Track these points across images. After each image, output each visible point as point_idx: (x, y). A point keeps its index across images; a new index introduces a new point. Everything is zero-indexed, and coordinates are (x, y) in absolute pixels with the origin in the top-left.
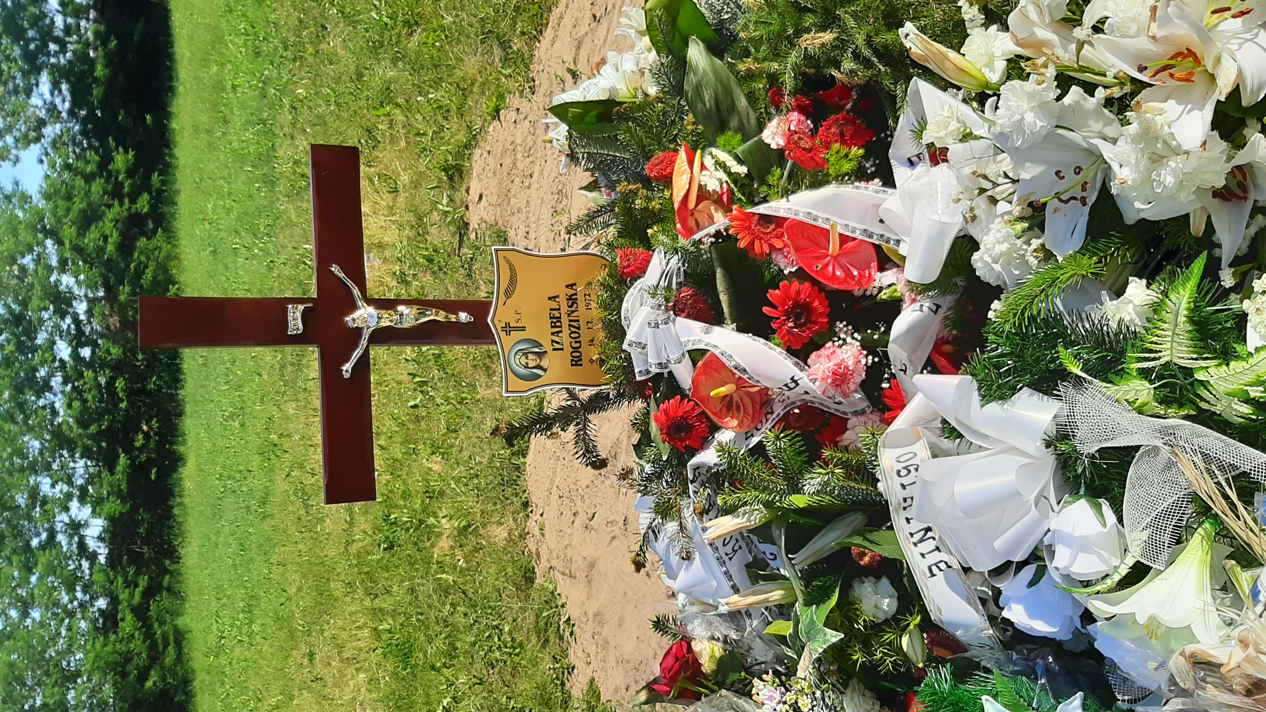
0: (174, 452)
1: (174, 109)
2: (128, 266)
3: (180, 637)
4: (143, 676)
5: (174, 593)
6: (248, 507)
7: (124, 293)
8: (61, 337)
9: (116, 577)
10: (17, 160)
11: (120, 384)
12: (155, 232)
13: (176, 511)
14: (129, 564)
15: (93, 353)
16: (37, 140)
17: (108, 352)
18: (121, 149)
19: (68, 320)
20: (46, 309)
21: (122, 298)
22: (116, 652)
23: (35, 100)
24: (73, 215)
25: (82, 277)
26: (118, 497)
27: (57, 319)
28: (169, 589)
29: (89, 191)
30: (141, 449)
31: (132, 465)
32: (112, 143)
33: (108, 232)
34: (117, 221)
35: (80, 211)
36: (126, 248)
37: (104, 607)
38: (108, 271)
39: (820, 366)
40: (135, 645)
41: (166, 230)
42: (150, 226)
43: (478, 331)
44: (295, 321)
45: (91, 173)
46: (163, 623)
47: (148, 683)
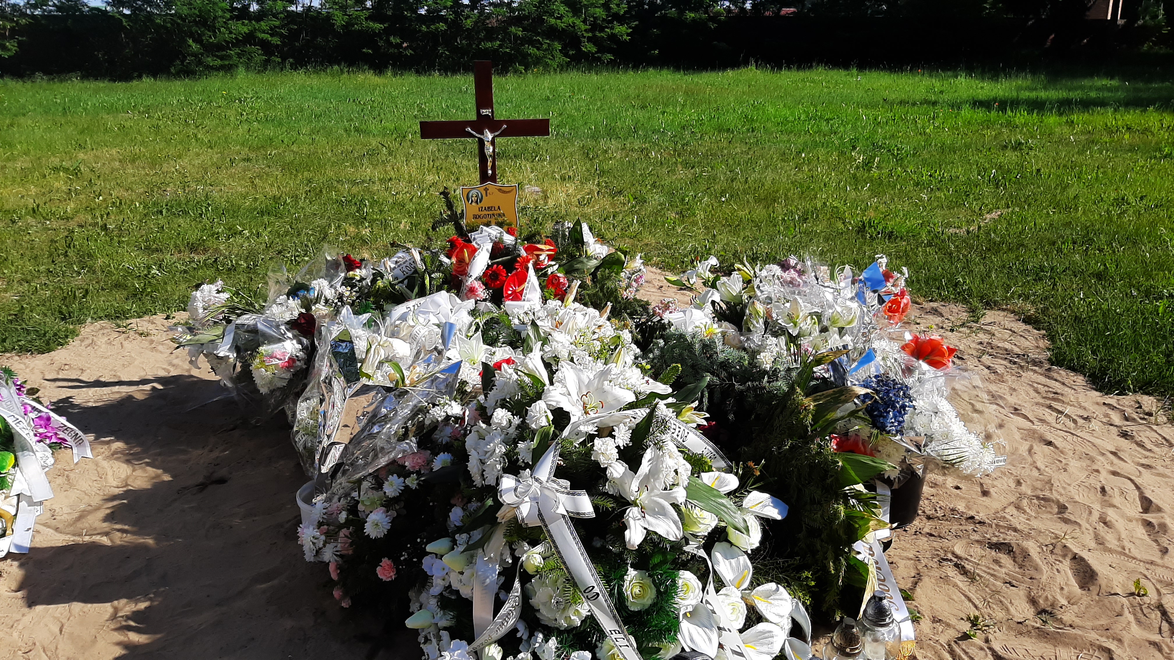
0: (387, 67)
1: (665, 72)
2: (538, 34)
3: (228, 69)
4: (198, 40)
5: (265, 66)
6: (352, 120)
7: (517, 31)
9: (279, 20)
11: (442, 26)
12: (566, 55)
13: (336, 67)
14: (290, 30)
15: (466, 6)
17: (468, 17)
18: (630, 31)
21: (513, 29)
22: (215, 18)
26: (347, 23)
28: (268, 61)
29: (596, 7)
30: (388, 42)
31: (374, 34)
32: (634, 24)
33: (564, 19)
34: (574, 27)
36: (553, 33)
37: (251, 10)
38: (533, 19)
39: (477, 285)
40: (224, 34)
41: (568, 64)
42: (571, 53)
43: (484, 178)
44: (485, 112)
45: (610, 8)
46: (239, 56)
47: (191, 41)
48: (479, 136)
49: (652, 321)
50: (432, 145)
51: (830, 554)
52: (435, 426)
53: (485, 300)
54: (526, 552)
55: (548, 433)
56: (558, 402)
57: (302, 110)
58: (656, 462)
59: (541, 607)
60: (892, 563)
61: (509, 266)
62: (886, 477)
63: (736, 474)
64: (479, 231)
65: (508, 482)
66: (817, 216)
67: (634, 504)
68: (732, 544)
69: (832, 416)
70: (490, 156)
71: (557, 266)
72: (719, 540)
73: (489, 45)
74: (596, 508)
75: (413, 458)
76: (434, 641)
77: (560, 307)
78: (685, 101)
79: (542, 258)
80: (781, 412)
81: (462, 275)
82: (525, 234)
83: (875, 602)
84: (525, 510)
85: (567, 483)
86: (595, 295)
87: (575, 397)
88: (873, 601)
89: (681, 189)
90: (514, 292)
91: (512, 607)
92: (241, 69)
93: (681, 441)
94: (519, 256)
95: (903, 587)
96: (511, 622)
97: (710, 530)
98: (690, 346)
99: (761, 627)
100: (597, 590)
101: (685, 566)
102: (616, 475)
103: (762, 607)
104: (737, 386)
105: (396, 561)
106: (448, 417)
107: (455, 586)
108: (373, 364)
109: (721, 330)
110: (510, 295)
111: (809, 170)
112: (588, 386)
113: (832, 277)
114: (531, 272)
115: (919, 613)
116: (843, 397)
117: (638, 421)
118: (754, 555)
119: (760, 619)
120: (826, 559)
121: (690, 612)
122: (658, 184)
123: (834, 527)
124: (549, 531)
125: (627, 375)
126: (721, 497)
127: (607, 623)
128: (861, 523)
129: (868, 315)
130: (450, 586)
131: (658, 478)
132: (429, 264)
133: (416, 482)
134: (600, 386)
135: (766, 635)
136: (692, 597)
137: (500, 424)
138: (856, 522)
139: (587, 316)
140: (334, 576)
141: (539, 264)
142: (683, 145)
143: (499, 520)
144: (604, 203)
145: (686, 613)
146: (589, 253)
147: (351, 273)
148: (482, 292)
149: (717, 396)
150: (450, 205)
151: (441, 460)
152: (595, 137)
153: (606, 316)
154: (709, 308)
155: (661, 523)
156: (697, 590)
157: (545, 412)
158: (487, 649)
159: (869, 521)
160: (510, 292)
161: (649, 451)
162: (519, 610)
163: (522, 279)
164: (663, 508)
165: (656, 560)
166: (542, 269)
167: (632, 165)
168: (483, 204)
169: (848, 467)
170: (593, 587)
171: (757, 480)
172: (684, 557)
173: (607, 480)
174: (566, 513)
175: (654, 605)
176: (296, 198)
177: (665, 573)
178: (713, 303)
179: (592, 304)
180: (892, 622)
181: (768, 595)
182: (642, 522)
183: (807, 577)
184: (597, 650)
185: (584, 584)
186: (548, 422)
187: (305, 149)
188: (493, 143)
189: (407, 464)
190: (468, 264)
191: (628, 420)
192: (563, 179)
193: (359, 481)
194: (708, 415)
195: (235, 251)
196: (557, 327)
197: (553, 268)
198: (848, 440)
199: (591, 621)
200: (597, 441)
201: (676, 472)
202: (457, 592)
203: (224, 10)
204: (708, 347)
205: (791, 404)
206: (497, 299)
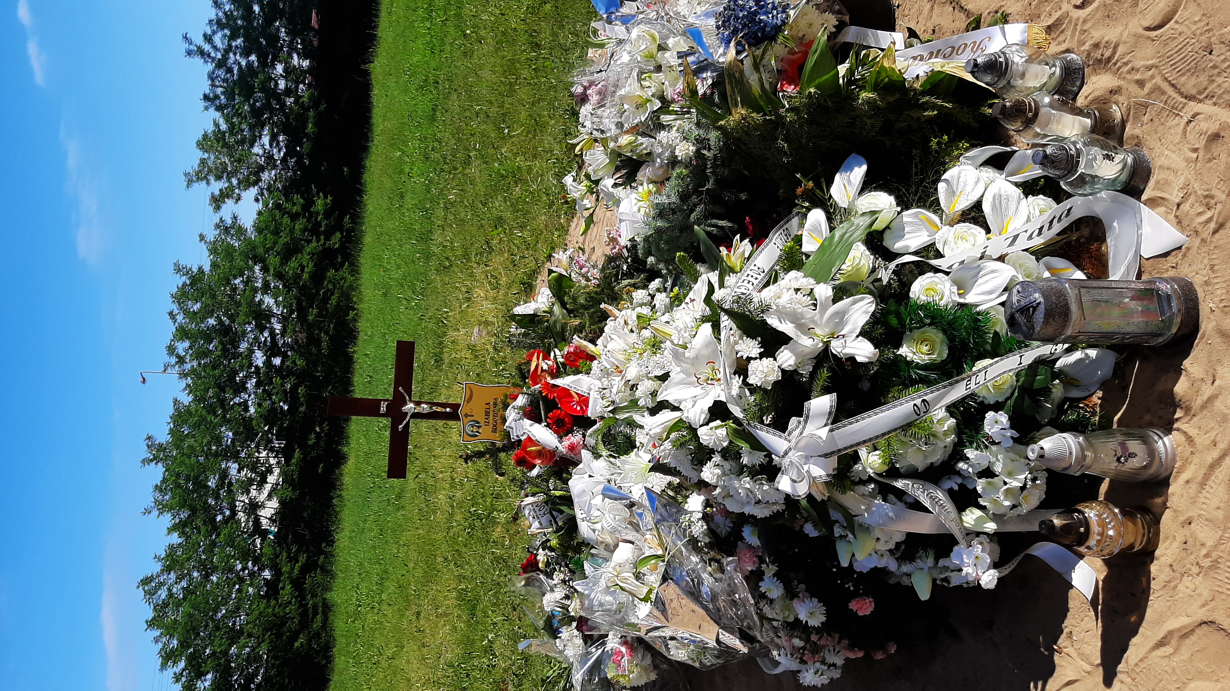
0: (339, 451)
1: (368, 163)
2: (318, 292)
3: (327, 608)
4: (294, 637)
5: (327, 572)
6: (389, 500)
7: (313, 314)
8: (259, 347)
9: (281, 553)
10: (239, 199)
11: (301, 390)
12: (342, 265)
13: (335, 501)
14: (293, 542)
15: (282, 362)
16: (255, 183)
17: (294, 362)
18: (321, 194)
19: (266, 334)
20: (250, 323)
21: (310, 318)
22: (274, 615)
23: (257, 150)
24: (278, 248)
25: (281, 299)
26: (290, 485)
27: (257, 332)
28: (322, 568)
29: (294, 228)
30: (313, 447)
31: (303, 460)
32: (314, 190)
33: (305, 263)
34: (313, 254)
35: (284, 244)
36: (318, 277)
37: (269, 577)
38: (302, 295)
39: (566, 443)
40: (291, 609)
41: (352, 264)
42: (339, 260)
43: (454, 416)
44: (383, 408)
45: (296, 213)
46: (314, 596)
47: (297, 644)
48: (408, 417)
49: (627, 258)
50: (412, 468)
51: (914, 114)
52: (711, 532)
53: (584, 436)
54: (864, 469)
55: (735, 430)
56: (702, 412)
57: (374, 547)
58: (782, 314)
59: (929, 461)
60: (934, 31)
61: (551, 405)
62: (834, 30)
63: (809, 210)
64: (510, 430)
65: (784, 483)
66: (536, 32)
67: (827, 345)
68: (888, 227)
69: (756, 89)
70: (431, 408)
71: (556, 350)
72: (882, 240)
73: (324, 345)
74: (826, 391)
75: (745, 561)
76: (947, 574)
77: (599, 363)
78: (400, 150)
79: (545, 367)
80: (746, 144)
81: (555, 455)
82: (519, 381)
83: (978, 71)
84: (818, 471)
85: (793, 421)
86: (591, 317)
87: (698, 391)
88: (976, 74)
89: (490, 175)
90: (578, 403)
91: (923, 492)
92: (328, 595)
93: (763, 275)
94: (540, 392)
95: (964, 26)
96: (940, 495)
97: (867, 253)
98: (659, 231)
99: (986, 207)
100: (918, 402)
101: (906, 286)
102: (792, 362)
103: (963, 203)
104: (709, 186)
105: (855, 595)
106: (706, 517)
107: (891, 546)
108: (637, 586)
109: (645, 184)
110: (581, 408)
111: (485, 28)
112: (688, 375)
113: (602, 46)
114: (559, 382)
115: (997, 12)
116: (737, 75)
117: (734, 327)
118: (904, 204)
119: (978, 205)
120: (919, 118)
121: (958, 289)
122: (482, 199)
123: (884, 105)
124: (846, 448)
125: (682, 326)
126: (832, 237)
127: (958, 392)
128: (883, 75)
129: (647, 14)
130: (890, 551)
131: (802, 314)
132: (538, 490)
133: (770, 566)
134: (690, 362)
135: (997, 202)
136: (942, 287)
137: (718, 476)
138: (883, 80)
139: (612, 336)
140: (860, 654)
141: (552, 370)
142: (445, 163)
143: (826, 499)
144: (498, 261)
145: (959, 294)
146: (547, 309)
147: (540, 565)
148: (575, 438)
149: (717, 209)
150: (480, 455)
151: (750, 536)
152: (428, 256)
153: (616, 312)
154: (620, 192)
155: (853, 318)
156: (935, 279)
157: (711, 429)
158: (965, 524)
159: (882, 66)
160: (579, 408)
161: (770, 321)
162: (928, 485)
163: (565, 392)
164: (836, 314)
165: (894, 321)
166: (558, 367)
167: (462, 222)
168: (482, 420)
169: (817, 82)
170: (915, 405)
171: (818, 185)
172: (895, 285)
173: (795, 371)
174: (827, 428)
175: (944, 332)
176: (461, 578)
177: (910, 315)
178: (615, 185)
179: (600, 322)
180: (1004, 53)
181: (952, 193)
182: (849, 340)
183: (938, 143)
184: (986, 402)
185: (909, 415)
186: (722, 426)
187: (413, 555)
188: (418, 404)
189: (750, 569)
190: (544, 448)
191: (732, 338)
192: (468, 299)
193: (762, 617)
194: (738, 236)
195: (508, 653)
196: (621, 372)
197: (558, 355)
198: (786, 71)
199: (951, 409)
200: (751, 380)
201: (797, 290)
202: (898, 544)
203: (268, 606)
204: (661, 212)
205: (737, 133)
206: (586, 423)
